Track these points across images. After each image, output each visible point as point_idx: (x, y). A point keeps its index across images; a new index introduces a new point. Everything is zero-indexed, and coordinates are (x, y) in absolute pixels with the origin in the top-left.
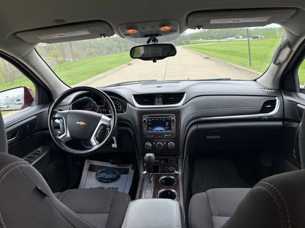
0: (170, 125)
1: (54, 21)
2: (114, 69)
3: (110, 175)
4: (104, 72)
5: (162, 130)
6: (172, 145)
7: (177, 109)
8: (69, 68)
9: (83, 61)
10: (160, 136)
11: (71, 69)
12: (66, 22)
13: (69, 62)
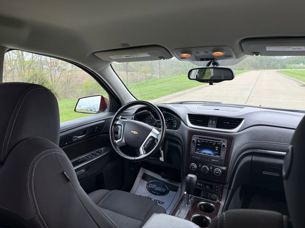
0: (219, 150)
1: (121, 44)
2: (194, 88)
3: (160, 188)
4: (185, 89)
5: (210, 154)
6: (218, 172)
7: (231, 135)
8: (154, 84)
9: (167, 79)
10: (207, 160)
11: (156, 84)
12: (130, 46)
13: (156, 78)
